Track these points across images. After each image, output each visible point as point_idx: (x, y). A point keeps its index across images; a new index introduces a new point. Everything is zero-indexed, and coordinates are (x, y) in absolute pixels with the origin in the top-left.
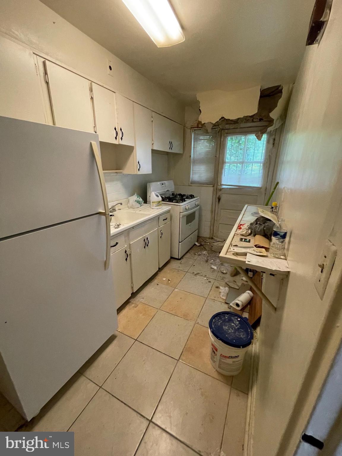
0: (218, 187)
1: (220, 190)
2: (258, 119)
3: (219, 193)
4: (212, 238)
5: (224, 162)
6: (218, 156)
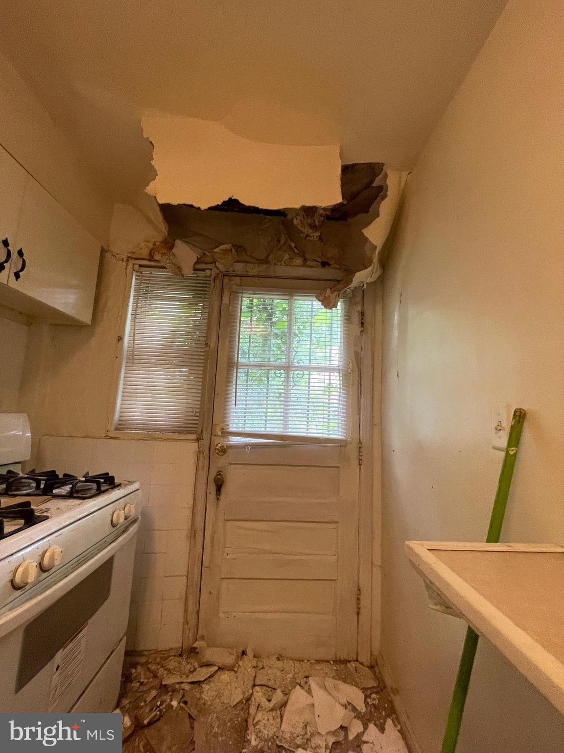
0: (216, 440)
2: (318, 262)
3: (220, 462)
6: (213, 344)
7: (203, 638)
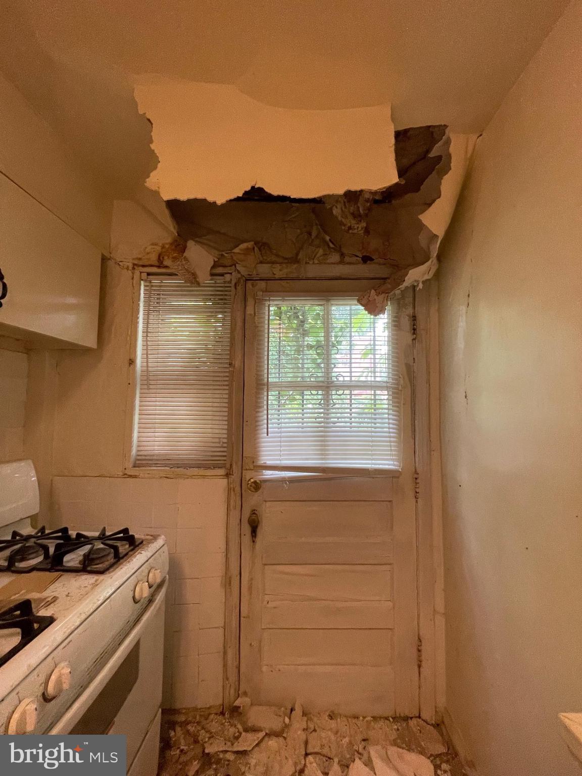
0: (248, 475)
1: (257, 486)
2: (357, 256)
3: (253, 500)
4: (235, 711)
5: (261, 386)
6: (237, 363)
7: (245, 694)
